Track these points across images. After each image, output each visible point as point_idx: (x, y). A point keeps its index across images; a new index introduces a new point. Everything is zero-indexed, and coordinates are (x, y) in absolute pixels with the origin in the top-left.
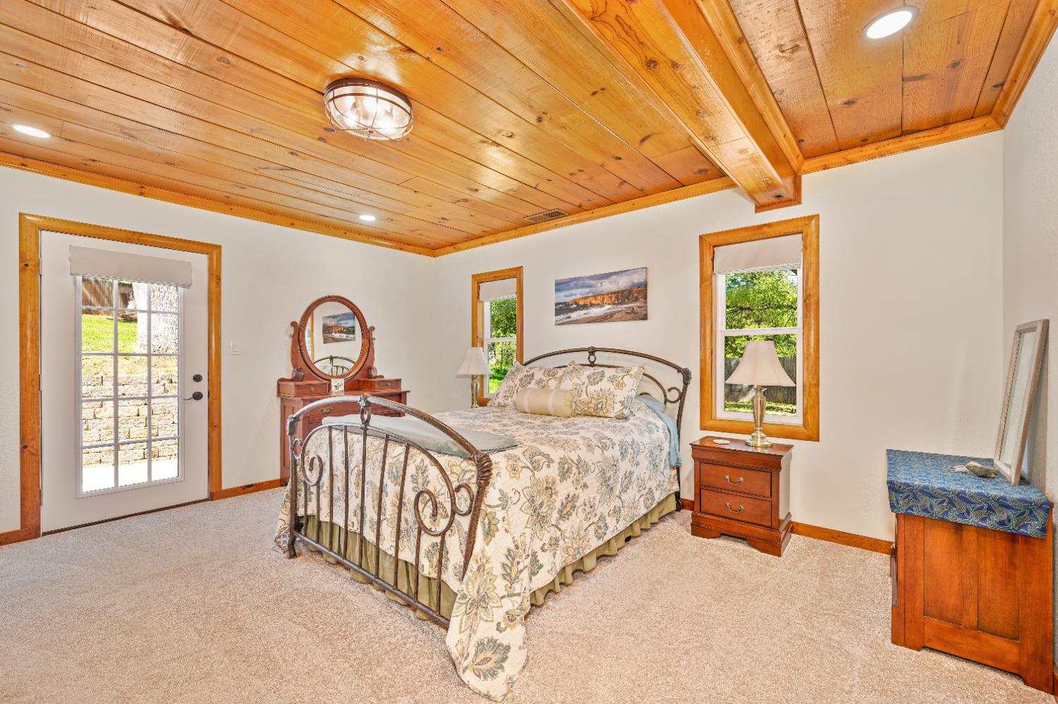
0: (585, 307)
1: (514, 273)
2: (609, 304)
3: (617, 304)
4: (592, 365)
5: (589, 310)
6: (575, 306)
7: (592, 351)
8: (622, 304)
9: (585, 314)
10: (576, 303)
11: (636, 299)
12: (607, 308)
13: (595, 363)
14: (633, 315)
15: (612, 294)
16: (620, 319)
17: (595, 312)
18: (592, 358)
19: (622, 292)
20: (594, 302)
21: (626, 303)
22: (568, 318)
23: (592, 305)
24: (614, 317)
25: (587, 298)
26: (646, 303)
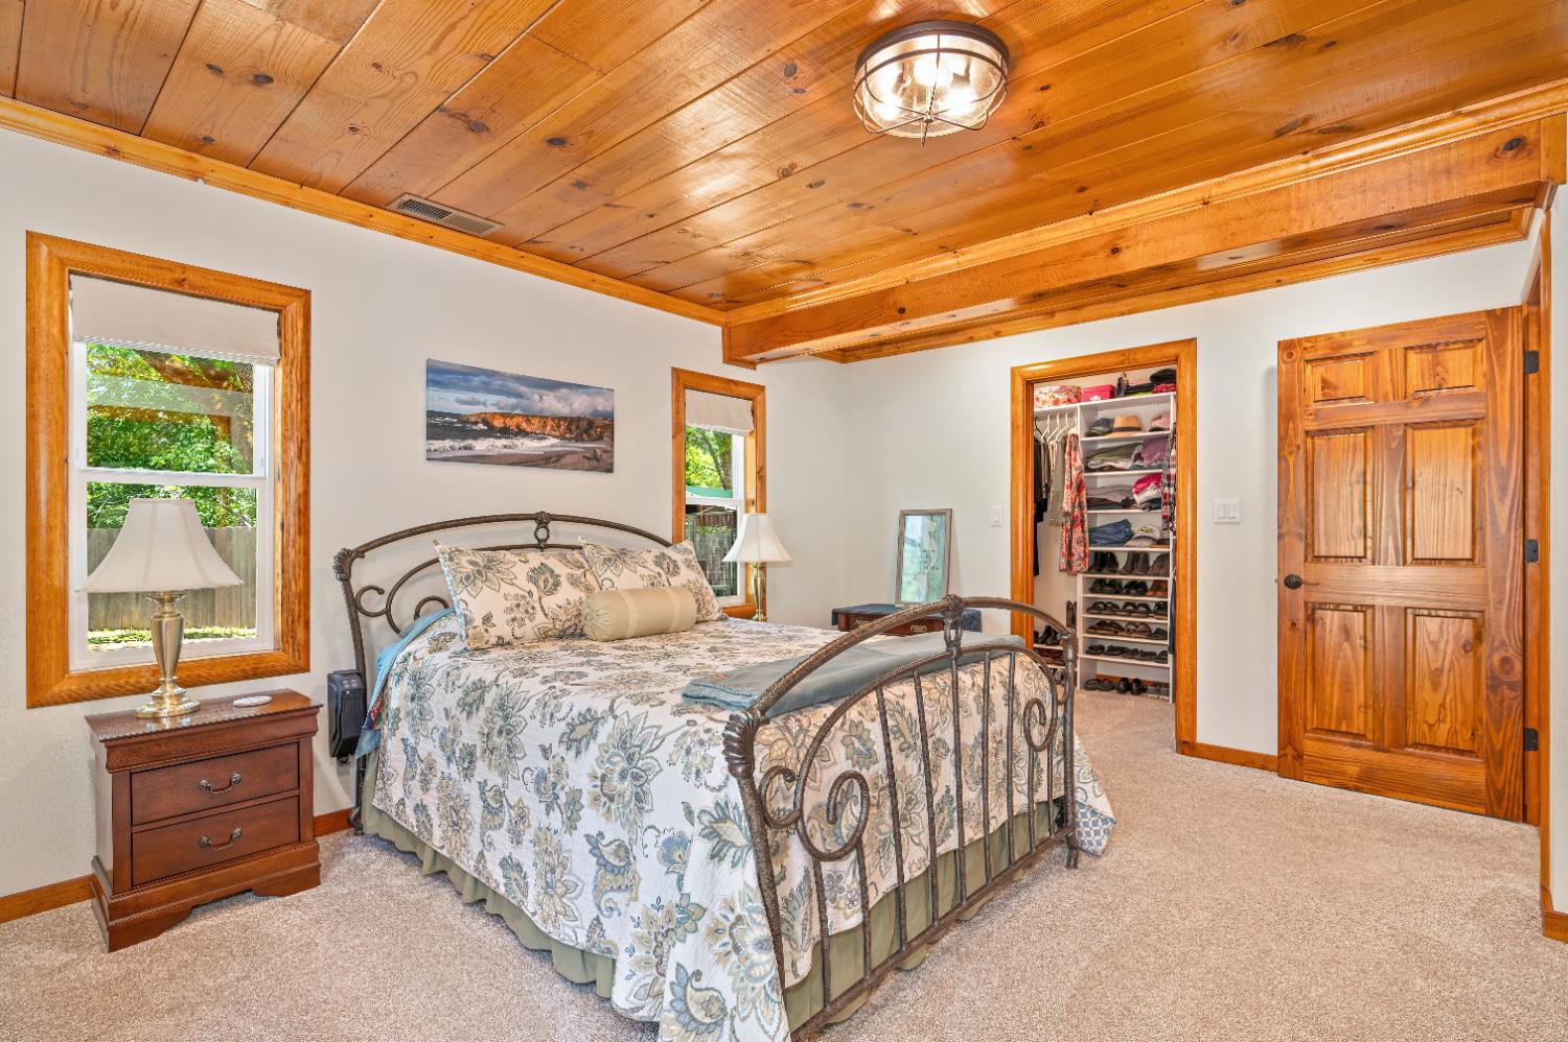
0: (505, 432)
1: (280, 300)
2: (554, 436)
3: (570, 439)
4: (542, 546)
5: (516, 442)
6: (481, 426)
7: (542, 520)
8: (577, 441)
9: (505, 447)
10: (485, 422)
11: (600, 438)
12: (550, 444)
13: (549, 542)
14: (595, 463)
15: (559, 418)
16: (574, 467)
17: (527, 446)
18: (542, 534)
19: (579, 419)
20: (524, 425)
21: (583, 441)
22: (466, 448)
23: (521, 433)
24: (563, 461)
25: (511, 416)
26: (612, 446)
